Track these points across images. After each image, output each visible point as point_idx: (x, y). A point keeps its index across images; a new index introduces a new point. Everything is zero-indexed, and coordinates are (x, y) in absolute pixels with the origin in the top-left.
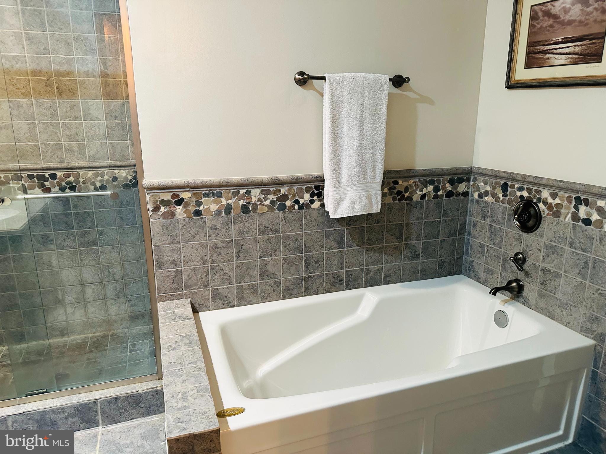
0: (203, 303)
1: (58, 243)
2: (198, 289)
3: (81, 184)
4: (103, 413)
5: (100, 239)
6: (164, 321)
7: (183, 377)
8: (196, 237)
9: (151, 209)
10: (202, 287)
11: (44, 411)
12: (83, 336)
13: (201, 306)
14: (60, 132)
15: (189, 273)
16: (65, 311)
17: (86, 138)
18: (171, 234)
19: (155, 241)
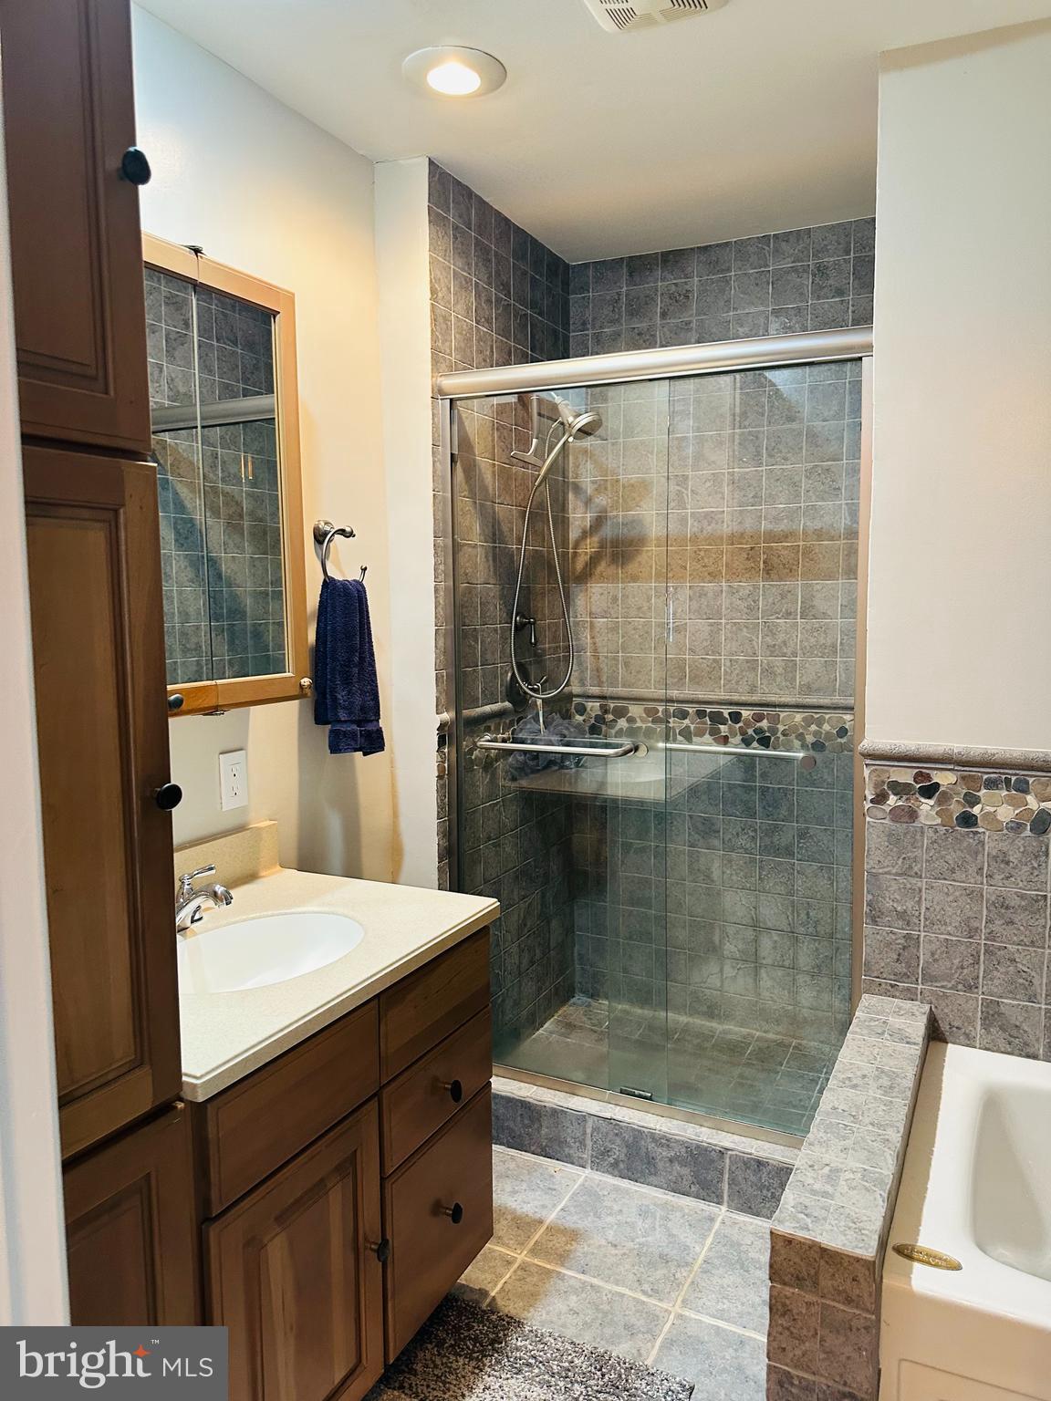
0: (961, 1026)
1: (726, 839)
2: (950, 989)
3: (779, 734)
4: (733, 1182)
5: (801, 845)
6: (859, 1030)
7: (847, 1141)
8: (958, 873)
9: (870, 797)
10: (960, 987)
11: (639, 1131)
12: (744, 1031)
13: (954, 1029)
14: (758, 638)
15: (933, 947)
16: (721, 971)
17: (799, 652)
18: (904, 856)
19: (871, 862)
